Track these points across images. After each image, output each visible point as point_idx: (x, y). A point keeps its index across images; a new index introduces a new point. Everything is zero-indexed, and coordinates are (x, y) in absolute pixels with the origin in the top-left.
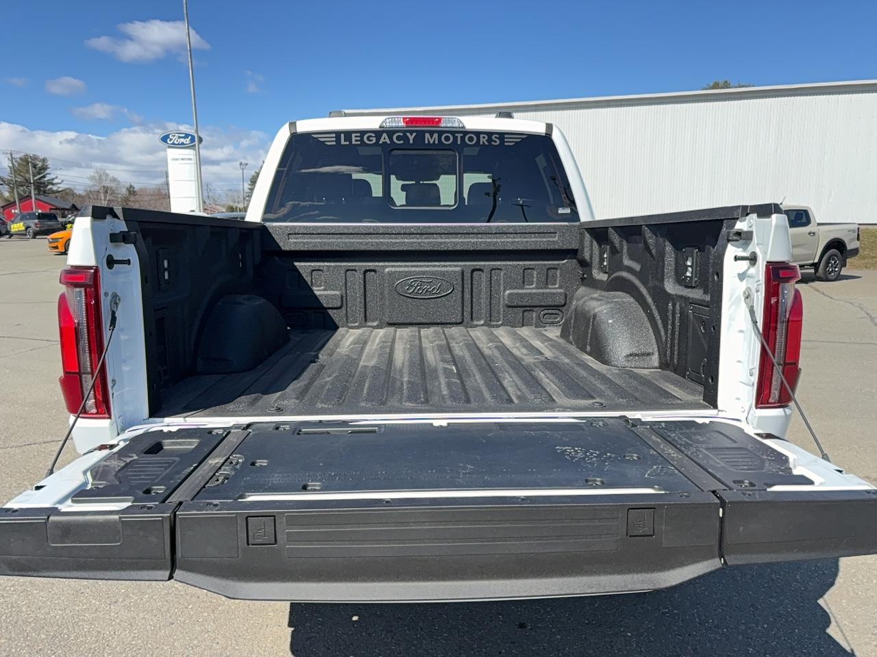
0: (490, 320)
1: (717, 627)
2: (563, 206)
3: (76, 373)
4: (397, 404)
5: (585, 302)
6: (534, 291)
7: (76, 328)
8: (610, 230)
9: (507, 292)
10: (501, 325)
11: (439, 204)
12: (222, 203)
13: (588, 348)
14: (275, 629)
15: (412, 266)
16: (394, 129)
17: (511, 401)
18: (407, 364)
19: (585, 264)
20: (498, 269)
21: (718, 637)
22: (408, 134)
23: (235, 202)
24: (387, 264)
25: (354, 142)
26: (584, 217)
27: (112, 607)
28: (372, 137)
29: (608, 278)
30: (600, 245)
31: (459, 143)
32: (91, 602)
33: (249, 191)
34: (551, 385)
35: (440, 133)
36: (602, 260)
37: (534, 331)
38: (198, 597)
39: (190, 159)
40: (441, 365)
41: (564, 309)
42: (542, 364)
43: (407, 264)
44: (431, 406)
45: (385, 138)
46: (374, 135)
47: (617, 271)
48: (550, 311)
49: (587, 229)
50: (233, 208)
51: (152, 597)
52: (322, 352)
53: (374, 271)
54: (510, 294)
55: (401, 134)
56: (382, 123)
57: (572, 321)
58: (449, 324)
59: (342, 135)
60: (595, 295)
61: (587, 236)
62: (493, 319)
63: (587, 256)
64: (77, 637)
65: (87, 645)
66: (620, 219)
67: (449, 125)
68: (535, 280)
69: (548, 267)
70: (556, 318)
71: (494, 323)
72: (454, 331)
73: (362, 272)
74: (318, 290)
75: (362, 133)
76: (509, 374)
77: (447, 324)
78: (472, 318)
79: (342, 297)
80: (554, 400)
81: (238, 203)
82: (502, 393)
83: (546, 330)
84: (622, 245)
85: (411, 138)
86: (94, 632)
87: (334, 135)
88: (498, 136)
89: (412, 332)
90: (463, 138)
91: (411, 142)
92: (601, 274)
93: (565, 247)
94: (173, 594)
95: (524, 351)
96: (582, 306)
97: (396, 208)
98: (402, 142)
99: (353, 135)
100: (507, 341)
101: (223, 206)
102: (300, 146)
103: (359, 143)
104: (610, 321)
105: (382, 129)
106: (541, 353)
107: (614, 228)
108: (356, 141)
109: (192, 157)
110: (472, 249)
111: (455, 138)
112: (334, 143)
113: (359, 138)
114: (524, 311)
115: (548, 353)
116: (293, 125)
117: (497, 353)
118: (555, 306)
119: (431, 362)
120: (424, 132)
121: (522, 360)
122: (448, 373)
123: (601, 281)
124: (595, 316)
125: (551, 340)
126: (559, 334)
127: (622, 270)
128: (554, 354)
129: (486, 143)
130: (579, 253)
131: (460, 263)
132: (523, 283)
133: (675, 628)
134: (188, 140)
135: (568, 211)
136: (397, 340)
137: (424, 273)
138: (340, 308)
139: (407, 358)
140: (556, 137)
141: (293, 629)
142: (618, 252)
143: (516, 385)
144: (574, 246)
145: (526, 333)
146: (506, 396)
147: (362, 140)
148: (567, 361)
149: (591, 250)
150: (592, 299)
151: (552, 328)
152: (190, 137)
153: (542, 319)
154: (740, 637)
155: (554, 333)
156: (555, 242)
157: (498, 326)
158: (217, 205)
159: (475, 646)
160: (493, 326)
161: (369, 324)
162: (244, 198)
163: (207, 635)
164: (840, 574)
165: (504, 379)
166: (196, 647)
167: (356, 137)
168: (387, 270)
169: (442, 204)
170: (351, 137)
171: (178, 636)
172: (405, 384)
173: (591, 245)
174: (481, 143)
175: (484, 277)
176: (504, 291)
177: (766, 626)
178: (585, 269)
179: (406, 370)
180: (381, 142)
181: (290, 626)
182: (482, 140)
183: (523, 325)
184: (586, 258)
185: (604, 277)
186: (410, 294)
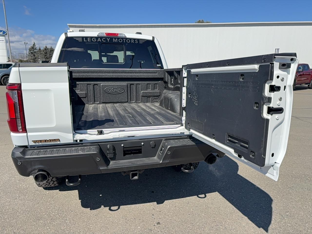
0: (137, 101)
1: (207, 186)
2: (158, 64)
3: (15, 118)
4: (117, 126)
5: (167, 94)
6: (151, 91)
7: (14, 104)
8: (174, 72)
9: (142, 92)
10: (141, 102)
11: (118, 62)
12: (16, 58)
13: (169, 108)
14: (75, 201)
15: (110, 83)
16: (102, 37)
17: (151, 123)
18: (114, 114)
19: (166, 83)
20: (139, 84)
21: (208, 189)
22: (107, 39)
23: (22, 58)
24: (101, 82)
25: (88, 41)
26: (165, 68)
27: (15, 200)
28: (95, 39)
29: (174, 87)
30: (170, 76)
31: (124, 42)
32: (7, 200)
33: (29, 54)
34: (161, 119)
35: (118, 39)
36: (171, 81)
37: (151, 104)
38: (46, 195)
39: (3, 41)
40: (126, 115)
41: (159, 97)
42: (157, 113)
43: (109, 82)
44: (127, 126)
45: (99, 40)
46: (95, 38)
47: (176, 85)
48: (156, 98)
49: (166, 71)
50: (21, 60)
51: (29, 196)
52: (84, 112)
53: (97, 85)
54: (143, 92)
55: (105, 39)
56: (98, 35)
57: (164, 100)
58: (123, 102)
59: (84, 38)
60: (170, 92)
61: (167, 74)
62: (138, 100)
63: (167, 80)
64: (5, 210)
65: (10, 212)
66: (177, 69)
67: (121, 36)
68: (150, 87)
69: (154, 84)
70: (157, 100)
71: (138, 102)
72: (125, 104)
73: (93, 85)
74: (78, 92)
75: (91, 38)
76: (148, 116)
77: (122, 102)
78: (131, 101)
79: (86, 93)
80: (163, 123)
81: (24, 58)
82: (148, 121)
83: (154, 104)
84: (178, 76)
85: (108, 40)
86: (11, 208)
87: (81, 38)
88: (137, 40)
89: (111, 105)
90: (126, 40)
91: (108, 41)
92: (171, 86)
93: (159, 77)
94: (36, 195)
95: (150, 110)
96: (167, 95)
97: (104, 63)
98: (105, 41)
99: (88, 38)
100: (144, 107)
101: (17, 59)
102: (69, 42)
103: (90, 41)
104: (176, 100)
105: (98, 37)
106: (155, 110)
107: (175, 71)
108: (89, 40)
109: (4, 40)
110: (130, 77)
111: (123, 40)
112: (82, 41)
113: (90, 40)
114: (147, 98)
115: (157, 110)
116: (66, 34)
117: (142, 110)
118: (157, 96)
119: (122, 114)
120: (113, 38)
121: (150, 112)
122: (129, 117)
123: (172, 88)
124: (171, 99)
125: (157, 106)
126: (159, 105)
127: (178, 84)
128: (159, 110)
129: (133, 42)
130: (164, 79)
131: (126, 82)
132: (147, 89)
133: (196, 188)
134: (2, 33)
135: (160, 65)
136: (108, 108)
137: (114, 85)
138: (85, 97)
139: (114, 113)
140: (156, 41)
141: (81, 200)
142: (177, 79)
143: (151, 119)
144: (162, 77)
145: (149, 105)
146: (149, 122)
147: (91, 40)
148: (164, 112)
149: (168, 78)
150: (170, 93)
151: (156, 103)
152: (2, 32)
153: (153, 100)
154: (214, 188)
155: (157, 104)
156: (156, 75)
157: (139, 103)
158: (15, 59)
159: (140, 199)
160: (138, 103)
161: (96, 103)
162: (27, 57)
163: (52, 205)
164: (239, 170)
165: (147, 118)
166: (49, 209)
167: (89, 39)
168: (101, 84)
169: (119, 62)
170: (87, 39)
171: (42, 206)
172: (117, 120)
173: (168, 77)
174: (132, 42)
175: (134, 87)
176: (141, 91)
177: (220, 185)
178: (166, 84)
179: (115, 116)
180: (98, 41)
181: (80, 199)
182: (132, 41)
183: (147, 102)
184: (166, 81)
185: (172, 87)
186: (110, 92)
